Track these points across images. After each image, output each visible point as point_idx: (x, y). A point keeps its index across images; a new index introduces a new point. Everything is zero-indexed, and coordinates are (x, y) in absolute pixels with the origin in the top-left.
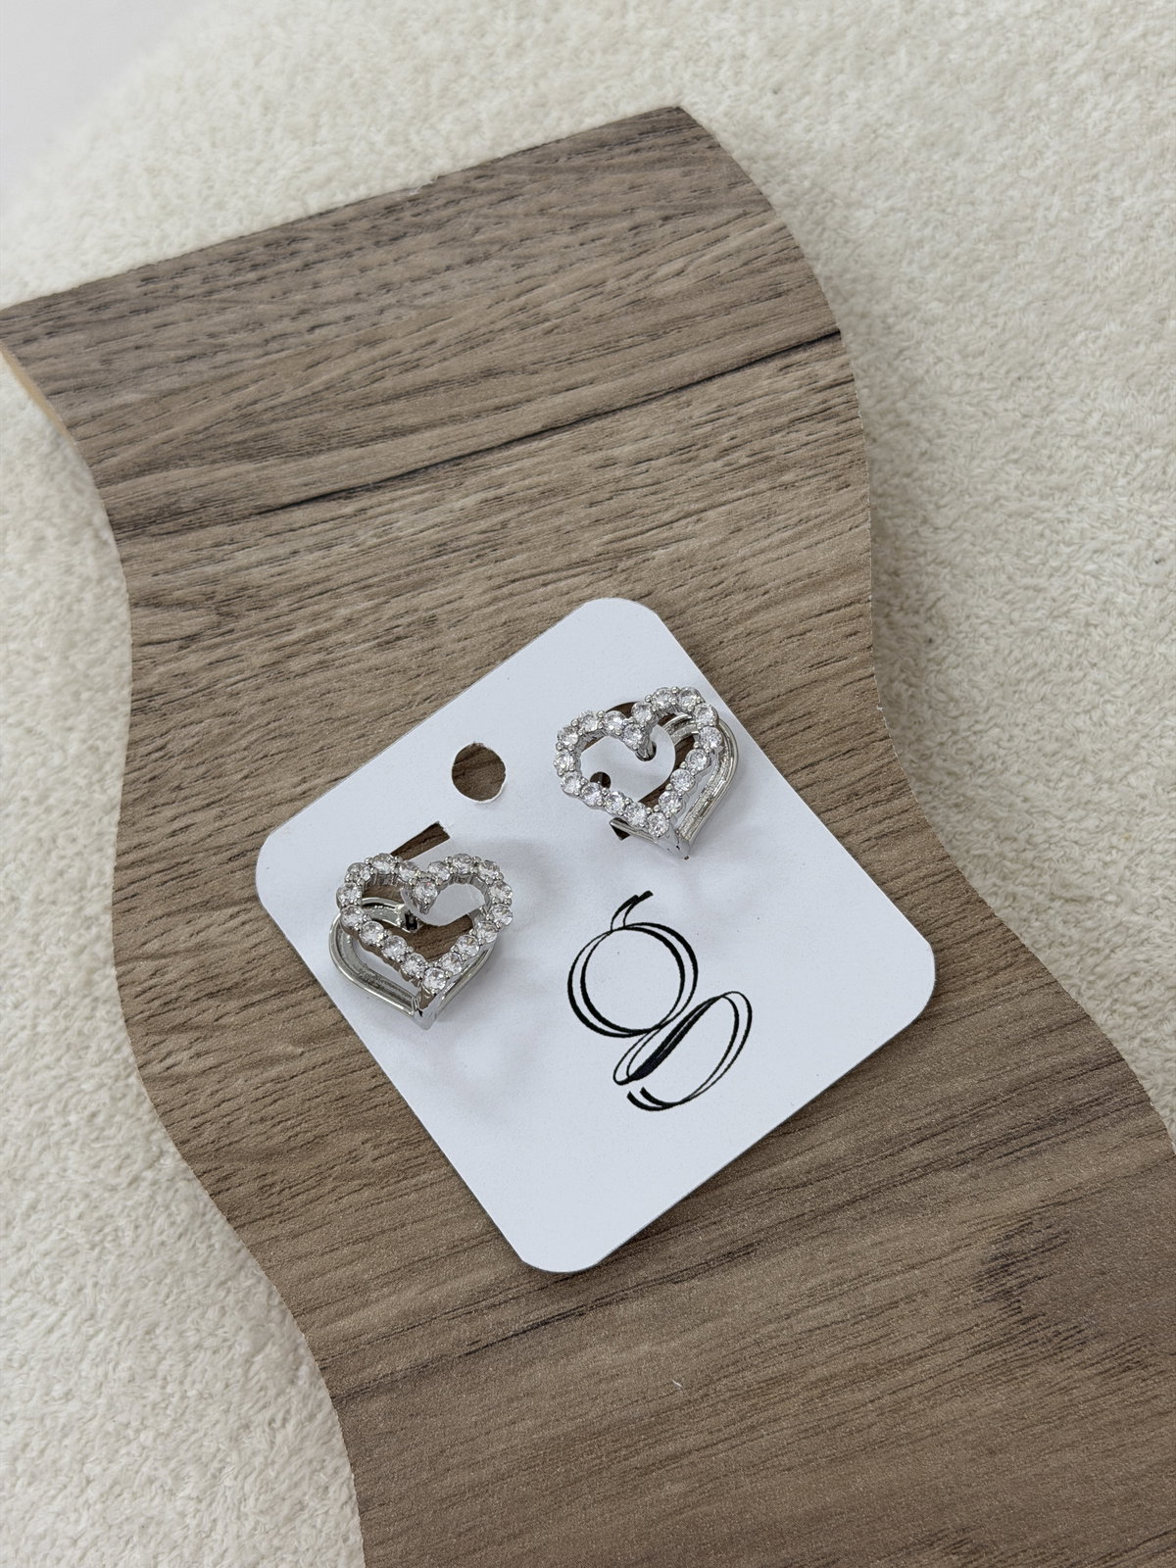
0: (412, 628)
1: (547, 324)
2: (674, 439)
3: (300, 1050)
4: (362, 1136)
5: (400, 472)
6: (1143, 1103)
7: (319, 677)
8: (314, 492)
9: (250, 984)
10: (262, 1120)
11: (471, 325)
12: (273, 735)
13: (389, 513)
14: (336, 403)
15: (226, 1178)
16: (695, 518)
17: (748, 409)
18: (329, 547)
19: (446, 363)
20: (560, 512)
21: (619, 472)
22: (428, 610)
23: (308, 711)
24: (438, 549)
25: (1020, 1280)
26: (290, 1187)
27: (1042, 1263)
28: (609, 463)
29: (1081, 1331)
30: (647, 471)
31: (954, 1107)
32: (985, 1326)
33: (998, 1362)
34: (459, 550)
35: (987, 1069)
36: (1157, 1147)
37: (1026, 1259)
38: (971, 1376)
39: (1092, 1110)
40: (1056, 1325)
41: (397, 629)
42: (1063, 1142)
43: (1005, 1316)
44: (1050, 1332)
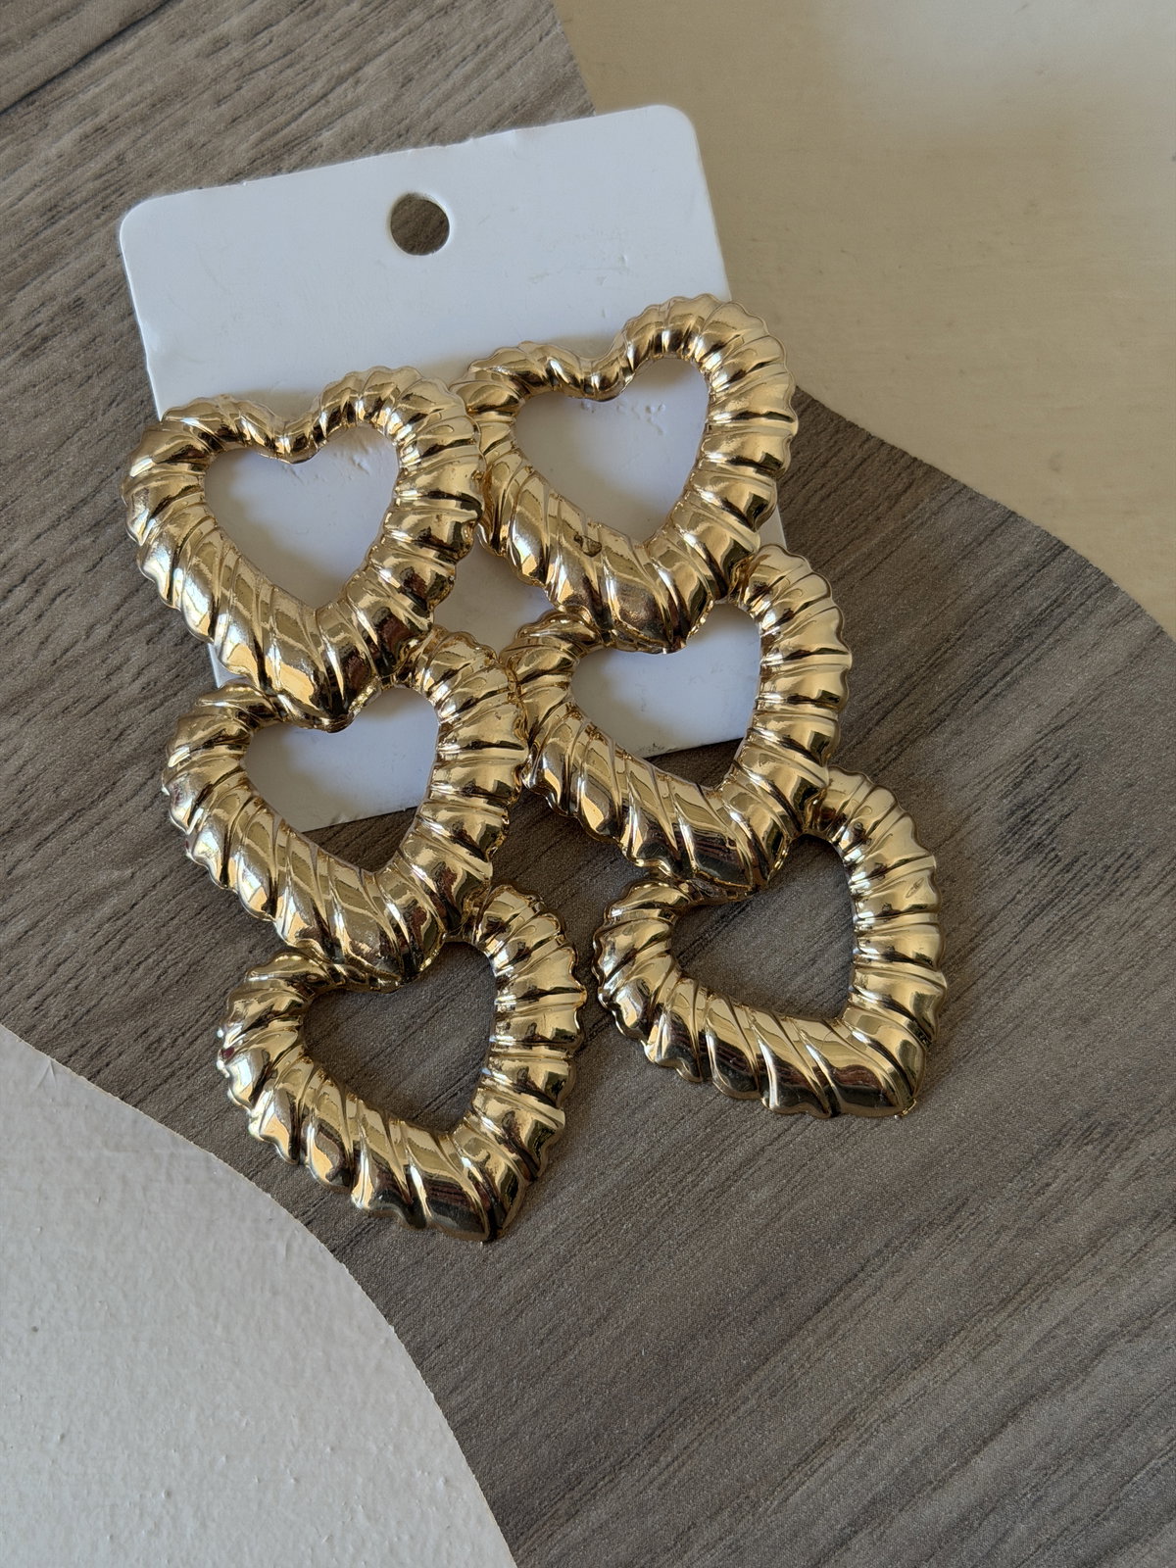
0: (57, 322)
3: (129, 872)
6: (1106, 586)
9: (33, 817)
10: (116, 970)
15: (99, 1052)
16: (351, 80)
20: (184, 123)
21: (237, 52)
22: (67, 293)
24: (50, 214)
25: (1046, 827)
26: (183, 1034)
27: (1062, 799)
28: (220, 44)
29: (1128, 858)
30: (271, 41)
31: (907, 666)
32: (1027, 890)
33: (1056, 923)
34: (77, 208)
35: (926, 611)
36: (1138, 628)
37: (1044, 801)
38: (1033, 949)
39: (1055, 614)
40: (1102, 859)
41: (38, 329)
42: (1037, 660)
43: (1044, 871)
44: (1098, 870)
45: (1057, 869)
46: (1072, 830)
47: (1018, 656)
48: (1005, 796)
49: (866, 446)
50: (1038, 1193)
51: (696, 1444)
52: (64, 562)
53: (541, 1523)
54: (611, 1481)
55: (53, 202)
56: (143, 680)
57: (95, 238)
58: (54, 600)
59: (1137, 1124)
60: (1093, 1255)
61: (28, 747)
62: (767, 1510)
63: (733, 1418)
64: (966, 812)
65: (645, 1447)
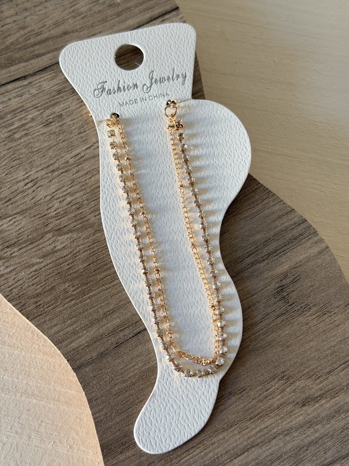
0: (55, 119)
1: (83, 15)
3: (41, 260)
4: (67, 284)
5: (41, 69)
6: (315, 233)
7: (25, 139)
8: (13, 79)
9: (20, 242)
10: (33, 285)
11: (57, 19)
12: (13, 159)
13: (40, 82)
14: (15, 49)
15: (24, 305)
18: (21, 96)
19: (51, 32)
22: (59, 112)
23: (23, 151)
24: (59, 92)
25: (287, 293)
26: (46, 305)
27: (293, 287)
29: (308, 306)
30: (124, 59)
31: (258, 244)
32: (278, 309)
33: (285, 319)
35: (266, 230)
36: (323, 246)
37: (288, 286)
38: (277, 325)
39: (300, 237)
40: (301, 304)
41: (49, 120)
42: (293, 249)
43: (284, 305)
44: (299, 307)
45: (288, 305)
46: (294, 295)
47: (288, 247)
48: (277, 283)
49: (258, 185)
50: (266, 391)
52: (43, 179)
53: (113, 453)
55: (60, 89)
56: (56, 212)
57: (69, 100)
58: (38, 188)
59: (297, 377)
60: (278, 411)
61: (23, 223)
64: (266, 285)
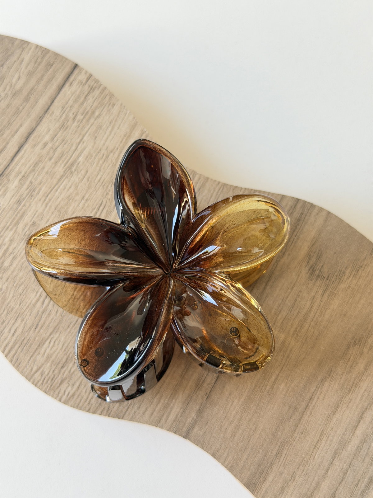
0: (31, 229)
2: (57, 125)
12: (17, 287)
16: (82, 143)
17: (71, 103)
20: (43, 168)
21: (50, 145)
22: (31, 221)
24: (19, 203)
25: (318, 270)
27: (320, 262)
28: (45, 144)
29: (341, 271)
30: (58, 139)
32: (319, 288)
33: (329, 294)
34: (25, 198)
36: (324, 214)
37: (316, 264)
38: (326, 302)
39: (302, 217)
40: (335, 274)
41: (27, 233)
42: (302, 230)
43: (322, 282)
44: (335, 277)
45: (325, 280)
46: (325, 269)
47: (297, 230)
48: (306, 266)
50: (348, 361)
51: (288, 452)
53: (258, 485)
54: (271, 469)
55: (19, 199)
59: (366, 336)
60: (366, 372)
61: (62, 339)
62: (310, 462)
63: (295, 443)
64: (298, 274)
65: (276, 457)
